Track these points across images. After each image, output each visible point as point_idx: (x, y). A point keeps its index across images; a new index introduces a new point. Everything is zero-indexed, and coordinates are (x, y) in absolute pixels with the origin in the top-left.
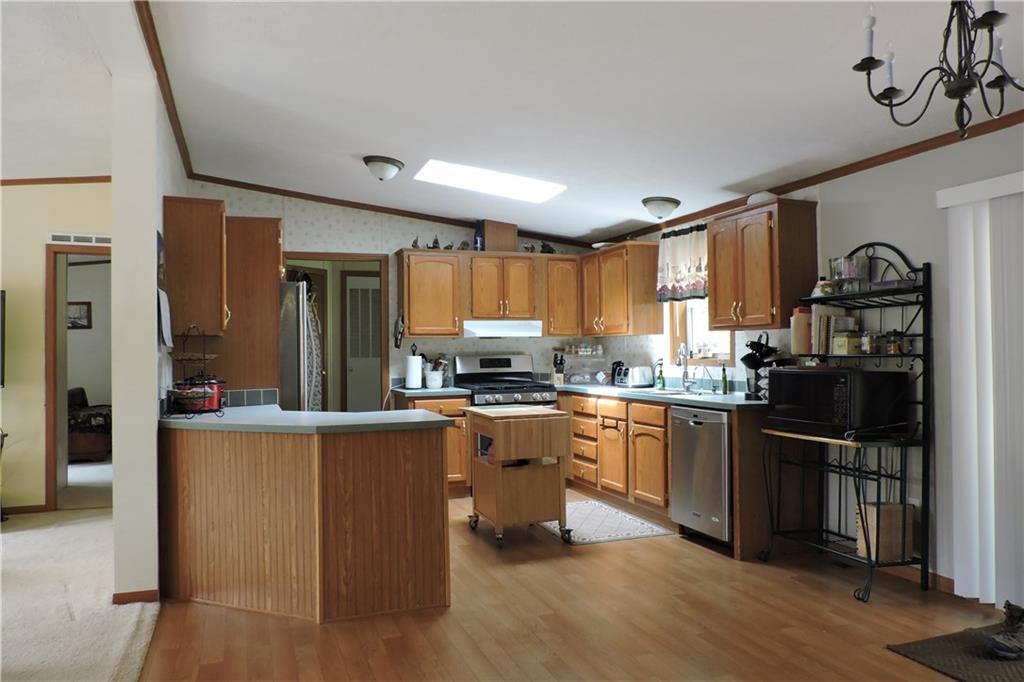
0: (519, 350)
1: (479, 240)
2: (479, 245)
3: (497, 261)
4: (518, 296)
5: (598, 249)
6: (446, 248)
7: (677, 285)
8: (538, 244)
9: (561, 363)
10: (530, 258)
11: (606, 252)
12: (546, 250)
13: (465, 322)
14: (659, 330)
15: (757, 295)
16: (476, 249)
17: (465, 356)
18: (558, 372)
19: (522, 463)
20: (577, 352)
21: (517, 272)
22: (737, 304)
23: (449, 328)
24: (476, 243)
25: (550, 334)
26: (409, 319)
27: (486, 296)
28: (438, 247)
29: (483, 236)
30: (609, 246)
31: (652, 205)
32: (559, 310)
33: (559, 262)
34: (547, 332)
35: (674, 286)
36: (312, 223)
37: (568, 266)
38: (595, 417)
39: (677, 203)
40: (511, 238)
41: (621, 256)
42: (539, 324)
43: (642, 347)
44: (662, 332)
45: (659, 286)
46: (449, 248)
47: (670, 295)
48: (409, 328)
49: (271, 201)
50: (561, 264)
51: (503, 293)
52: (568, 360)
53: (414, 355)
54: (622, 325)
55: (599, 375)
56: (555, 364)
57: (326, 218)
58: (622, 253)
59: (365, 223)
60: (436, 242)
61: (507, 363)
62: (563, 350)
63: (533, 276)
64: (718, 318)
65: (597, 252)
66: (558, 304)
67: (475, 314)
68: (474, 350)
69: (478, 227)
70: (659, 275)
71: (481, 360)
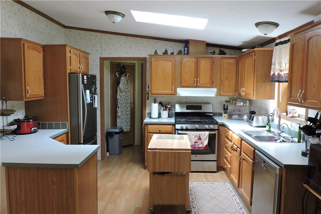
0: (208, 101)
1: (186, 49)
2: (186, 52)
3: (194, 60)
4: (204, 76)
5: (245, 52)
6: (171, 54)
7: (280, 73)
8: (217, 50)
9: (227, 109)
10: (212, 58)
11: (248, 54)
12: (222, 53)
13: (178, 89)
14: (273, 98)
15: (314, 86)
16: (185, 54)
17: (181, 104)
18: (225, 113)
19: (163, 173)
20: (235, 104)
21: (205, 64)
22: (302, 91)
23: (170, 92)
24: (185, 51)
25: (221, 95)
26: (151, 87)
27: (188, 76)
28: (167, 54)
29: (188, 48)
30: (249, 50)
31: (260, 27)
32: (226, 83)
33: (227, 59)
34: (219, 94)
35: (279, 74)
36: (114, 45)
37: (231, 61)
38: (232, 141)
39: (276, 25)
40: (202, 48)
41: (252, 57)
42: (215, 90)
43: (265, 104)
44: (274, 99)
45: (272, 73)
46: (172, 54)
47: (276, 79)
48: (151, 91)
49: (97, 36)
50: (228, 60)
51: (197, 75)
52: (231, 108)
53: (155, 103)
54: (251, 94)
55: (245, 116)
56: (224, 109)
57: (119, 42)
58: (252, 54)
59: (136, 43)
60: (166, 51)
61: (200, 108)
62: (230, 102)
63: (213, 66)
64: (291, 98)
65: (244, 54)
66: (226, 79)
67: (182, 85)
68: (186, 101)
69: (186, 43)
70: (272, 67)
71: (187, 106)
